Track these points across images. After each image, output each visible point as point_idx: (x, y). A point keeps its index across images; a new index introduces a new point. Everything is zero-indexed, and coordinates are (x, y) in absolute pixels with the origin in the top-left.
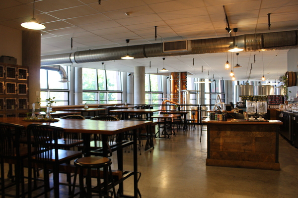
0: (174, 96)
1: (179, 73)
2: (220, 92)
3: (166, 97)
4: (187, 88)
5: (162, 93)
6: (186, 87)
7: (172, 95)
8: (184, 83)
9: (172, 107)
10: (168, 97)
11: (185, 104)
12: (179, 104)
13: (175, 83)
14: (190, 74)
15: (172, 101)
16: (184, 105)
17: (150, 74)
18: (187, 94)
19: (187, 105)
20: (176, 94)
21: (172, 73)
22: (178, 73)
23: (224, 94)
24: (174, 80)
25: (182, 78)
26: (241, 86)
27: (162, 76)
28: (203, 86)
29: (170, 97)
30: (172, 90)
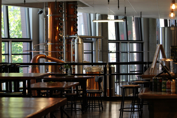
0: (53, 47)
1: (62, 2)
2: (134, 38)
3: (38, 48)
4: (78, 32)
5: (31, 42)
6: (76, 30)
7: (49, 44)
8: (73, 23)
9: (50, 67)
10: (41, 48)
11: (76, 61)
12: (64, 61)
13: (56, 22)
14: (83, 5)
15: (50, 55)
16: (74, 64)
17: (7, 5)
18: (78, 44)
19: (79, 64)
20: (57, 44)
21: (49, 3)
22: (60, 3)
23: (142, 44)
24: (53, 17)
25: (68, 14)
26: (172, 29)
27: (31, 9)
28: (104, 27)
29: (47, 48)
30: (49, 36)
